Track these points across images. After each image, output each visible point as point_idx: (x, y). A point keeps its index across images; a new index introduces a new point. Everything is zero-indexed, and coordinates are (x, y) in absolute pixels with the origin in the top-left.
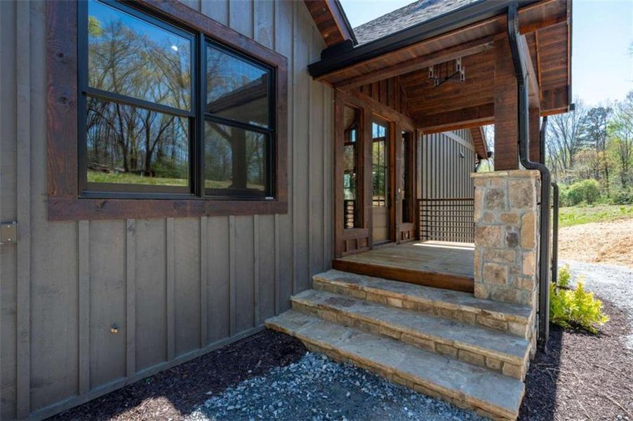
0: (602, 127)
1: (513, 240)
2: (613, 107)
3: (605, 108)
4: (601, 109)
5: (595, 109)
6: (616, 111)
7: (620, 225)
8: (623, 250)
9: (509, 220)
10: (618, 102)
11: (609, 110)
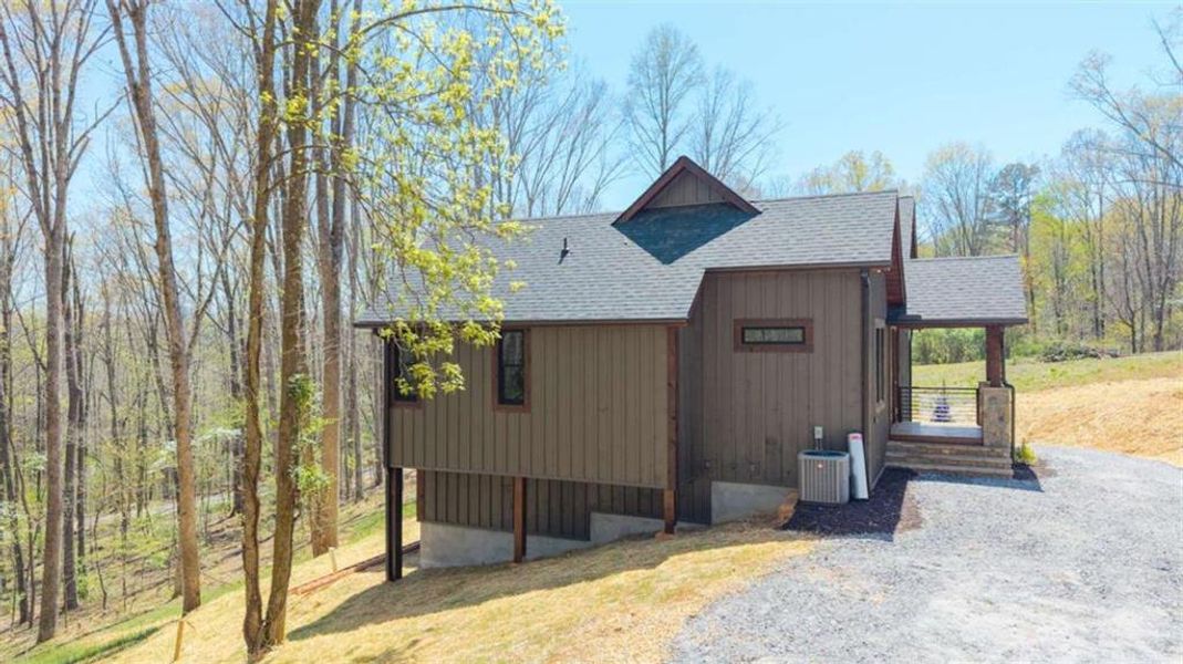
0: (1023, 201)
1: (1001, 419)
2: (1042, 168)
3: (1029, 166)
4: (1021, 167)
5: (1013, 166)
6: (1046, 177)
7: (1048, 396)
8: (1052, 427)
9: (999, 410)
10: (1048, 158)
11: (1035, 170)
